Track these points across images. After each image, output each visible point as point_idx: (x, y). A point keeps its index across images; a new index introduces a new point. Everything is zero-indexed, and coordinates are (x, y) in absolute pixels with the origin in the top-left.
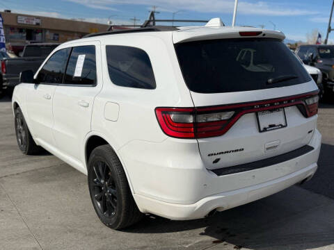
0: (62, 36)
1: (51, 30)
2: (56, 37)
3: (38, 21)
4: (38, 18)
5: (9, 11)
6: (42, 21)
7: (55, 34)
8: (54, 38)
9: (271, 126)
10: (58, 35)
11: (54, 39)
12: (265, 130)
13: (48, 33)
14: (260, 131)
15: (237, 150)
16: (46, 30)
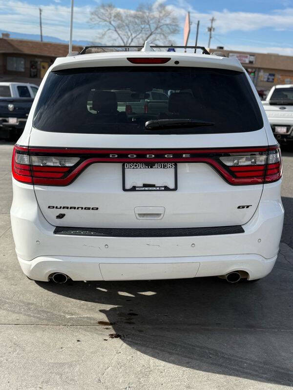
0: (278, 76)
1: (265, 70)
2: (271, 78)
3: (252, 59)
4: (252, 54)
5: (222, 48)
6: (256, 58)
7: (270, 75)
8: (268, 79)
9: (145, 185)
10: (274, 75)
11: (268, 81)
12: (134, 189)
13: (261, 73)
14: (124, 190)
15: (89, 209)
16: (260, 69)
